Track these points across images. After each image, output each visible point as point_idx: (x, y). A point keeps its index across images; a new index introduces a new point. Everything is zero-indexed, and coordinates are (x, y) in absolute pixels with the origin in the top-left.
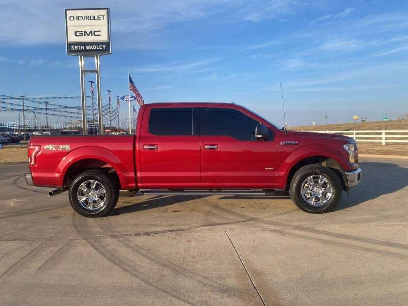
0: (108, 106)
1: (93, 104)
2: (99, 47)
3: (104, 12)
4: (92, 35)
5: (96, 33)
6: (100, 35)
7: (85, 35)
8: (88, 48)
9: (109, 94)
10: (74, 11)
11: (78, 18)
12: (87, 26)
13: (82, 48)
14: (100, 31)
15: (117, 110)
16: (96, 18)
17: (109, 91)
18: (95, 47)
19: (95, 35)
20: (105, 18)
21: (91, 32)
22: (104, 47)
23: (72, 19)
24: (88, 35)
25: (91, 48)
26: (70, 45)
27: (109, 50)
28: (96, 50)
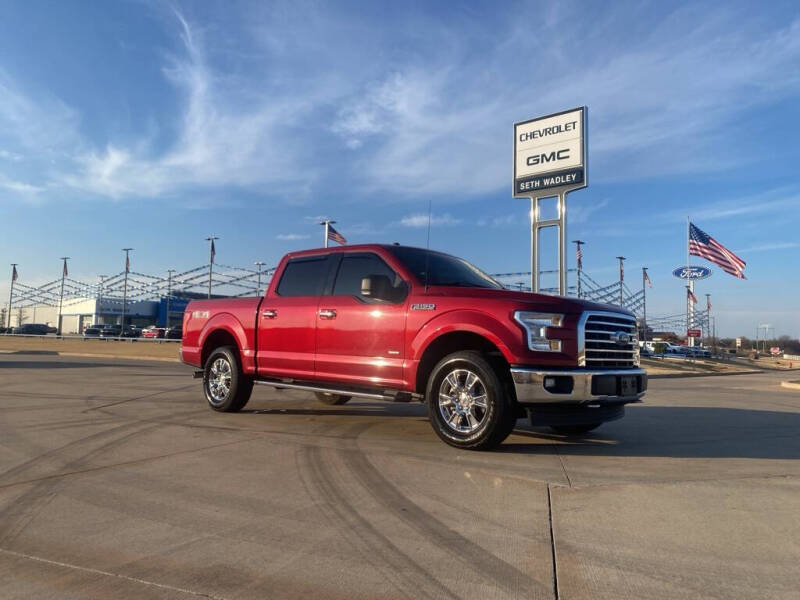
0: (618, 287)
1: (579, 283)
2: (565, 179)
3: (576, 116)
4: (554, 159)
5: (561, 155)
6: (568, 157)
7: (542, 162)
8: (546, 182)
9: (621, 264)
10: (528, 124)
11: (532, 135)
12: (546, 145)
13: (537, 184)
14: (568, 150)
15: (642, 295)
16: (563, 128)
17: (621, 258)
18: (559, 180)
19: (559, 158)
20: (578, 125)
21: (553, 154)
22: (574, 177)
23: (524, 138)
24: (548, 160)
25: (552, 181)
26: (518, 182)
27: (582, 181)
28: (561, 185)
